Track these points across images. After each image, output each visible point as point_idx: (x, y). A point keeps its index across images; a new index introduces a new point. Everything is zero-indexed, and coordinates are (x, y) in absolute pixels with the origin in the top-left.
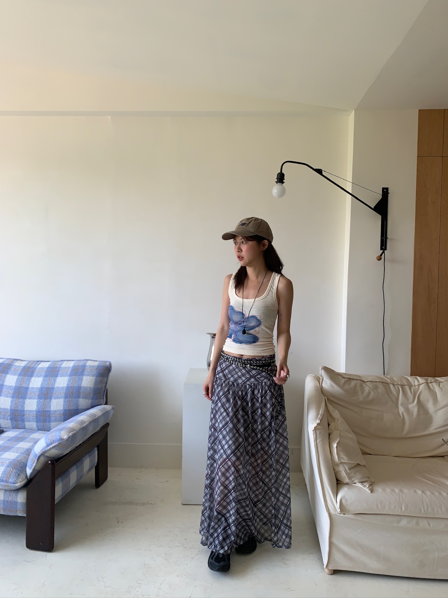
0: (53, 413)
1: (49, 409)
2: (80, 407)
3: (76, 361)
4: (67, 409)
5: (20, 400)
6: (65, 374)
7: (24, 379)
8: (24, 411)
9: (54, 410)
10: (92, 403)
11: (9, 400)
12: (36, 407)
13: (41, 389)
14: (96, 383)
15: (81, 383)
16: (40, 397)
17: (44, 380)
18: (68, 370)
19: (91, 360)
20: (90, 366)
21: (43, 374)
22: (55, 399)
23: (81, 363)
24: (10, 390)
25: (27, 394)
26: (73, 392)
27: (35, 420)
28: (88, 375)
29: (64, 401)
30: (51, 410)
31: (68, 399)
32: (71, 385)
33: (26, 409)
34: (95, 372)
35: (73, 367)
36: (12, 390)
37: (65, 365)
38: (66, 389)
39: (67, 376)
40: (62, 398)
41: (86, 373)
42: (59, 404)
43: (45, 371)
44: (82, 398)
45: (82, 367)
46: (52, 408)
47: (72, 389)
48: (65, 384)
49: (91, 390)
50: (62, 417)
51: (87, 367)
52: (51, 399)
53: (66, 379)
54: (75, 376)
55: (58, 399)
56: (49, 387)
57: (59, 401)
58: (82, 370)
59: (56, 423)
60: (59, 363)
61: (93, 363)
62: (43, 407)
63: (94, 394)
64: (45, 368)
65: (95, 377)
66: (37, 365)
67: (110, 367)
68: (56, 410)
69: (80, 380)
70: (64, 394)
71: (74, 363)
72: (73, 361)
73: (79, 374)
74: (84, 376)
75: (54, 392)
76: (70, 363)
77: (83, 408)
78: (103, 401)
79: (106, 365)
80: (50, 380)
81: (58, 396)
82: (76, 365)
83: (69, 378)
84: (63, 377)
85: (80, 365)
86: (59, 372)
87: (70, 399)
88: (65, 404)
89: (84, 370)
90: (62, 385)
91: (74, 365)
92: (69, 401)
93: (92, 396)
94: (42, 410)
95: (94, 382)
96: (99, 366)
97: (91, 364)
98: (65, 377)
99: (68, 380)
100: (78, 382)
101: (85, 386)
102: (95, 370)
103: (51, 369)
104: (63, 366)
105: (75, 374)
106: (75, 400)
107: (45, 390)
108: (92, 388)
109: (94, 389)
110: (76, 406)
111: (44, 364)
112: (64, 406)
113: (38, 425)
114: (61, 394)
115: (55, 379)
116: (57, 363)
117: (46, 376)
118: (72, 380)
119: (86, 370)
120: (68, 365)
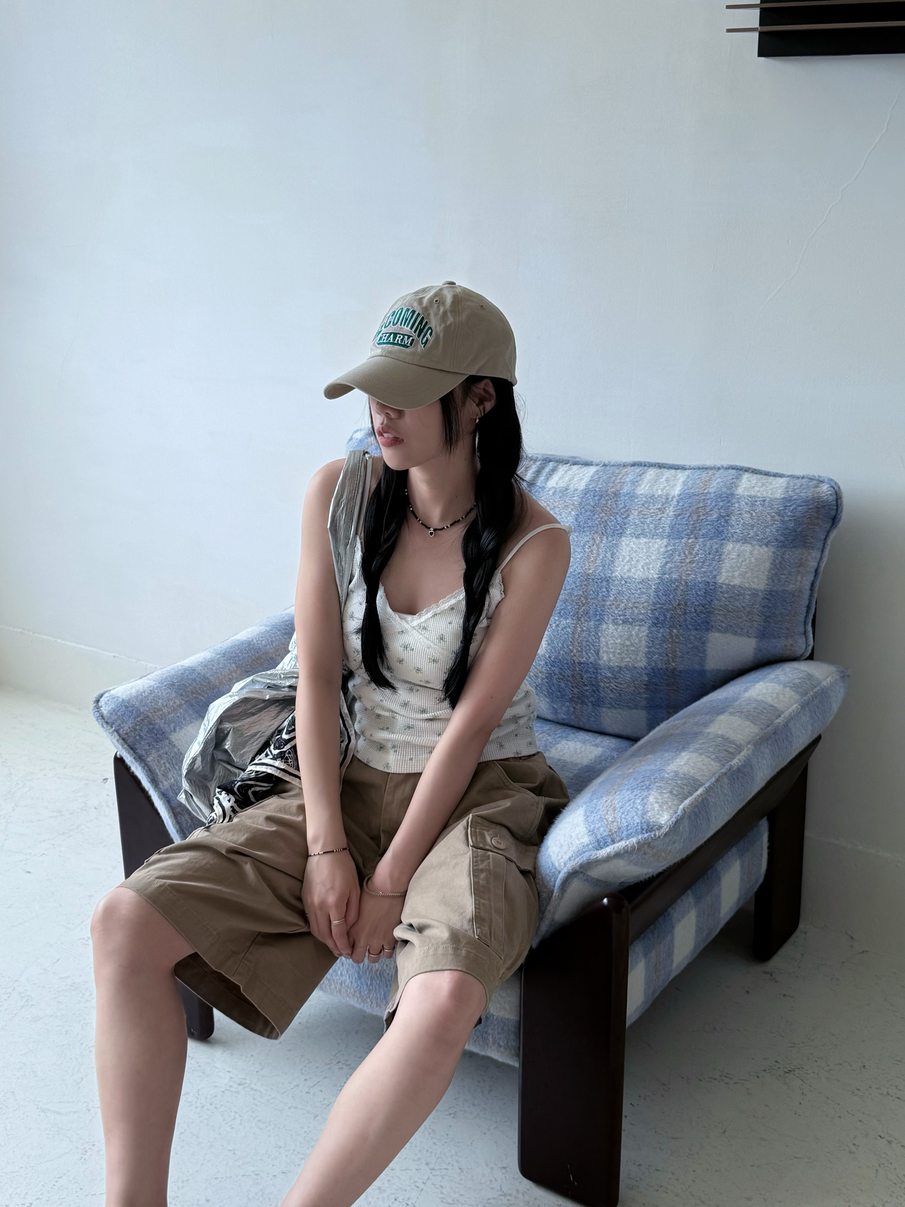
0: (609, 675)
1: (592, 659)
2: (713, 664)
3: (691, 468)
4: (664, 666)
6: (652, 527)
9: (612, 664)
10: (759, 649)
14: (778, 568)
15: (719, 569)
18: (662, 510)
19: (755, 472)
20: (753, 501)
22: (615, 623)
23: (716, 484)
26: (686, 604)
27: (544, 688)
28: (745, 540)
29: (652, 639)
30: (601, 662)
31: (663, 631)
32: (675, 576)
34: (772, 531)
35: (684, 496)
37: (648, 484)
38: (657, 591)
39: (662, 538)
40: (643, 625)
41: (738, 531)
42: (632, 645)
43: (572, 507)
44: (719, 631)
45: (719, 500)
46: (605, 658)
47: (679, 592)
48: (651, 566)
49: (759, 599)
50: (645, 696)
51: (739, 502)
52: (598, 620)
53: (656, 546)
54: (690, 541)
55: (627, 627)
56: (591, 571)
57: (632, 635)
58: (718, 519)
59: (620, 711)
60: (627, 474)
61: (763, 485)
62: (571, 647)
63: (770, 617)
64: (576, 490)
65: (773, 549)
66: (542, 478)
67: (837, 506)
68: (620, 668)
69: (711, 556)
70: (652, 610)
71: (684, 482)
72: (683, 468)
73: (709, 530)
74: (728, 540)
75: (612, 598)
76: (667, 480)
77: (723, 668)
78: (804, 646)
79: (819, 498)
80: (595, 547)
81: (628, 613)
82: (692, 491)
83: (666, 546)
84: (645, 540)
85: (712, 490)
86: (626, 518)
87: (675, 631)
88: (653, 649)
89: (728, 516)
90: (642, 570)
91: (686, 488)
92: (672, 637)
93: (762, 623)
94: (569, 658)
95: (771, 569)
96: (790, 501)
97: (757, 489)
98: (653, 541)
99: (666, 552)
100: (704, 562)
101: (732, 583)
102: (773, 517)
103: (597, 498)
104: (643, 489)
105: (692, 532)
106: (692, 638)
107: (578, 583)
108: (760, 594)
109: (768, 597)
110: (697, 660)
111: (568, 473)
112: (649, 654)
113: (554, 708)
114: (637, 607)
115: (614, 542)
116: (621, 476)
117: (580, 526)
118: (683, 555)
119: (734, 517)
120: (662, 487)
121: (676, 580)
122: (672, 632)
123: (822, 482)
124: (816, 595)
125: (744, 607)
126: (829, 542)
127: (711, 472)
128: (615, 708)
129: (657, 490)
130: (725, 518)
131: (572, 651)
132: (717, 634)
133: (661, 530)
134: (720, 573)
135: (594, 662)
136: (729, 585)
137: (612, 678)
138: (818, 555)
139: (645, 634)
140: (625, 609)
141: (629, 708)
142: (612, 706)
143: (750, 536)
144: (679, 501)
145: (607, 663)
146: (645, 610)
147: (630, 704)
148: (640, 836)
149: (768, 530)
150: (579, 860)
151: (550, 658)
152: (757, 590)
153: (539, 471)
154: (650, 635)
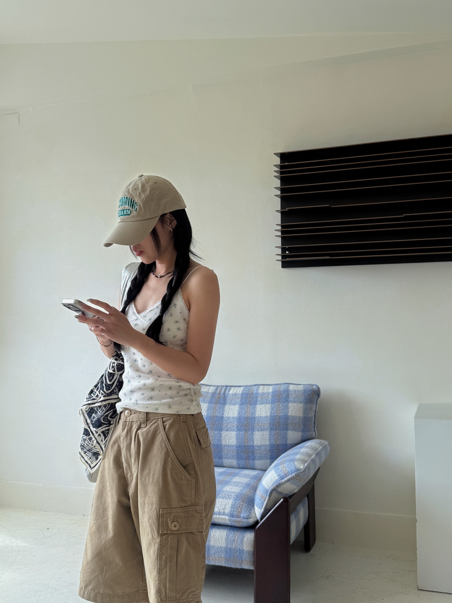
0: (258, 448)
1: (251, 444)
2: (289, 442)
3: (273, 385)
4: (275, 443)
5: (215, 433)
6: (265, 401)
7: (216, 407)
8: (221, 445)
9: (258, 444)
10: (302, 436)
12: (235, 441)
13: (239, 419)
14: (305, 410)
15: (288, 411)
16: (239, 429)
17: (241, 408)
18: (268, 396)
19: (293, 384)
20: (295, 391)
21: (238, 401)
22: (258, 431)
23: (282, 388)
25: (223, 425)
26: (280, 422)
27: (236, 456)
28: (294, 402)
29: (270, 434)
30: (255, 444)
31: (274, 432)
32: (275, 414)
33: (223, 443)
35: (273, 392)
37: (261, 390)
38: (270, 419)
39: (269, 404)
40: (267, 431)
41: (292, 399)
42: (264, 437)
43: (239, 398)
44: (291, 430)
45: (285, 392)
46: (256, 443)
47: (277, 419)
48: (267, 412)
49: (301, 419)
50: (269, 454)
51: (291, 392)
52: (253, 431)
53: (268, 406)
54: (278, 404)
55: (262, 432)
56: (248, 416)
57: (264, 434)
58: (286, 396)
59: (261, 460)
60: (254, 388)
61: (297, 387)
62: (244, 441)
63: (305, 425)
64: (239, 394)
65: (303, 404)
66: (227, 391)
67: (319, 391)
68: (261, 446)
69: (285, 408)
70: (269, 425)
71: (272, 388)
72: (271, 385)
73: (283, 400)
74: (290, 402)
75: (256, 423)
76: (267, 388)
77: (292, 443)
78: (315, 435)
79: (314, 389)
80: (248, 409)
81: (262, 427)
82: (276, 390)
83: (271, 406)
84: (264, 405)
85: (282, 389)
86: (257, 399)
87: (277, 431)
88: (271, 438)
89: (288, 395)
90: (264, 414)
91: (273, 390)
92: (276, 434)
93: (303, 427)
94: (244, 444)
95: (303, 410)
96: (306, 390)
97: (295, 388)
98: (267, 405)
99: (271, 408)
100: (283, 410)
101: (293, 415)
102: (302, 395)
103: (246, 395)
104: (260, 391)
105: (278, 401)
106: (283, 433)
107: (245, 420)
108: (301, 418)
109: (304, 419)
110: (285, 440)
111: (235, 389)
112: (270, 440)
113: (239, 463)
114: (265, 425)
115: (254, 406)
116: (252, 389)
117: (242, 403)
118: (276, 408)
119: (290, 396)
120: (266, 390)
121: (276, 416)
122: (276, 432)
123: (313, 385)
124: (316, 419)
125: (297, 422)
126: (318, 402)
127: (280, 385)
128: (260, 460)
130: (288, 396)
131: (245, 442)
132: (290, 431)
133: (268, 402)
134: (289, 412)
137: (258, 449)
138: (315, 406)
139: (268, 433)
141: (265, 459)
142: (259, 459)
143: (296, 401)
144: (272, 393)
145: (256, 444)
146: (267, 426)
147: (265, 458)
148: (296, 473)
149: (301, 399)
150: (276, 485)
151: (237, 445)
152: (300, 417)
153: (225, 390)
154: (270, 433)
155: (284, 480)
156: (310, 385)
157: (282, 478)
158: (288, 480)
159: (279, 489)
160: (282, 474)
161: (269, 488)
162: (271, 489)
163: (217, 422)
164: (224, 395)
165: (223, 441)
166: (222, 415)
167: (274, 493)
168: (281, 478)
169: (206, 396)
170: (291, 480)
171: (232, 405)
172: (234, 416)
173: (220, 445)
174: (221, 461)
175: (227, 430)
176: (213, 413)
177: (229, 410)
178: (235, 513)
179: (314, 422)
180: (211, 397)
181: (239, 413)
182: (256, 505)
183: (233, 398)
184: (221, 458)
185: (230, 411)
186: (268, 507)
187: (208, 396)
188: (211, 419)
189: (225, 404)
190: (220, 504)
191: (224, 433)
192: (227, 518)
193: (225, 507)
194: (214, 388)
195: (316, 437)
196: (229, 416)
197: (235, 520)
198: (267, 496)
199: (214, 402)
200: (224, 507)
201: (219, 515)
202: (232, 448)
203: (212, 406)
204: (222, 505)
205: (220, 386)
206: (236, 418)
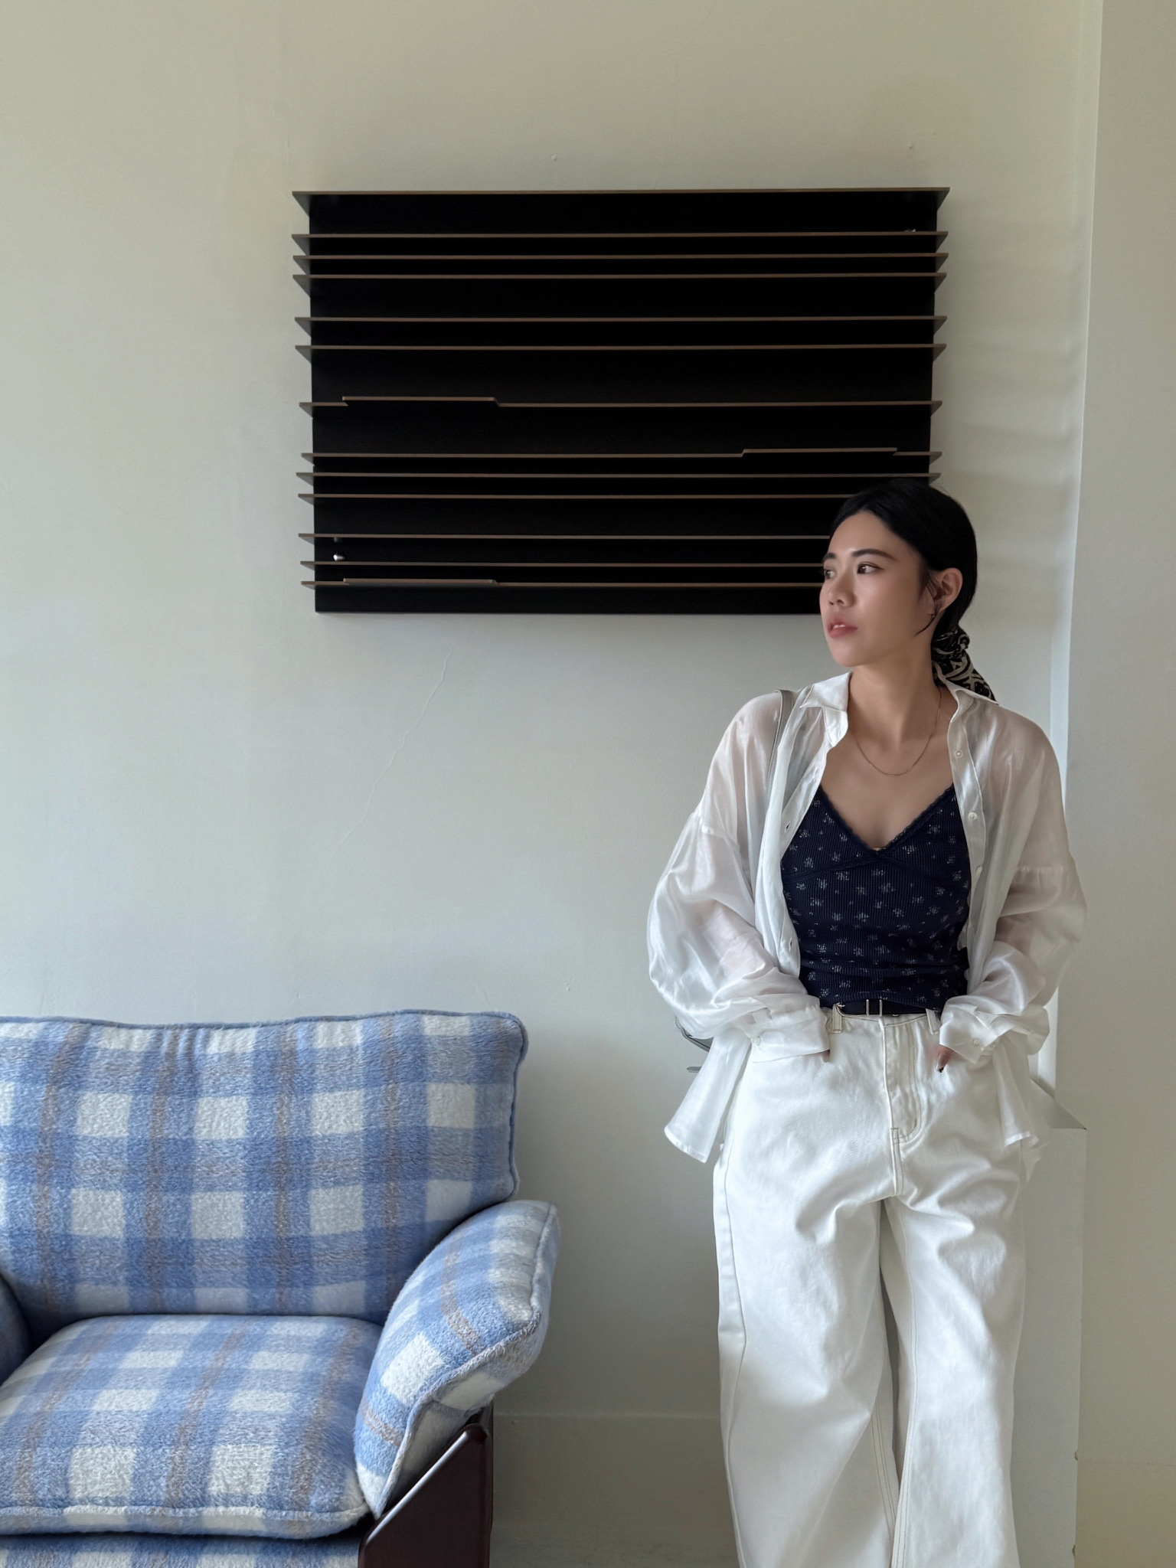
0: (324, 1246)
1: (302, 1232)
2: (433, 1218)
3: (362, 1018)
4: (385, 1225)
5: (165, 1199)
6: (344, 1078)
7: (163, 1104)
8: (190, 1242)
9: (325, 1233)
10: (475, 1193)
11: (113, 1199)
12: (242, 1226)
13: (254, 1145)
14: (483, 1107)
15: (427, 1112)
16: (254, 1183)
17: (256, 1108)
18: (351, 1060)
19: (432, 1013)
20: (444, 1041)
21: (246, 1079)
22: (324, 1186)
23: (399, 1027)
24: (110, 1159)
25: (193, 1171)
26: (400, 1153)
27: (244, 1277)
28: (446, 1079)
29: (368, 1196)
30: (313, 1234)
31: (380, 1186)
32: (382, 1126)
33: (199, 1233)
34: (469, 1067)
35: (368, 1044)
36: (120, 1154)
37: (323, 1037)
38: (367, 1143)
39: (358, 1088)
40: (357, 1184)
41: (437, 1070)
42: (347, 1207)
43: (246, 1070)
44: (438, 1178)
45: (409, 1042)
46: (317, 1228)
47: (391, 1142)
48: (354, 1119)
49: (471, 1139)
50: (364, 1263)
51: (430, 1043)
52: (305, 1186)
53: (354, 1097)
54: (390, 1086)
55: (339, 1189)
56: (286, 1134)
57: (345, 1197)
58: (414, 1060)
59: (336, 1285)
60: (295, 1030)
61: (447, 1025)
62: (275, 1223)
63: (483, 1157)
64: (244, 1053)
65: (476, 1086)
66: (198, 1046)
67: (522, 1036)
68: (336, 1236)
69: (416, 1100)
70: (364, 1165)
71: (363, 1030)
73: (408, 1072)
74: (430, 1081)
75: (316, 1160)
76: (343, 1032)
77: (448, 1218)
78: (514, 1186)
79: (505, 1030)
80: (284, 1108)
81: (338, 1172)
82: (376, 1037)
83: (365, 1096)
84: (340, 1093)
85: (397, 1035)
86: (312, 1073)
87: (392, 1184)
88: (371, 1208)
89: (424, 1056)
90: (344, 1124)
91: (368, 1036)
92: (390, 1193)
93: (477, 1164)
94: (274, 1235)
95: (477, 1107)
96: (480, 1037)
97: (444, 1029)
98: (350, 1093)
99: (366, 1102)
100: (410, 1107)
101: (442, 1126)
102: (468, 1054)
103: (272, 1058)
105: (390, 1077)
106: (411, 1188)
107: (274, 1149)
108: (471, 1134)
109: (479, 1136)
110: (418, 1212)
111: (228, 1037)
112: (367, 1215)
113: (254, 1298)
114: (347, 1165)
115: (305, 1099)
116: (288, 1035)
117: (261, 1088)
118: (385, 1102)
119: (430, 1058)
120: (340, 1039)
121: (385, 1130)
122: (389, 1185)
123: (501, 1017)
124: (517, 1128)
125: (458, 1149)
126: (520, 1073)
127: (387, 1019)
128: (332, 1283)
129: (337, 1043)
130: (421, 1059)
131: (277, 1227)
132: (436, 1181)
133: (355, 1080)
134: (428, 1116)
135: (304, 1235)
136: (440, 1127)
137: (327, 1249)
138: (512, 1089)
139: (360, 1193)
140: (334, 1169)
141: (347, 1281)
142: (328, 1282)
143: (450, 1075)
144: (364, 1050)
145: (320, 1233)
146: (356, 1167)
147: (348, 1276)
148: (508, 1338)
149: (467, 1067)
150: (436, 1385)
151: (251, 1239)
152: (467, 1130)
153: (191, 1040)
154: (366, 1193)
155: (465, 1368)
156: (491, 1015)
157: (458, 1360)
158: (482, 1366)
159: (448, 1401)
160: (459, 1346)
161: (412, 1398)
162: (418, 1403)
163: (170, 1162)
164: (190, 1060)
165: (197, 1226)
166: (186, 1134)
167: (429, 1416)
168: (456, 1359)
169: (121, 1065)
170: (489, 1365)
171: (221, 1096)
172: (234, 1137)
173: (184, 1241)
174: (189, 1294)
175: (211, 1188)
176: (153, 1128)
177: (214, 1113)
178: (288, 1494)
179: (511, 1143)
180: (142, 1070)
181: (251, 1123)
182: (365, 1463)
183: (226, 1070)
184: (188, 1284)
185: (216, 1118)
186: (409, 1467)
187: (127, 1065)
188: (146, 1151)
189: (195, 1093)
190: (230, 1464)
191: (200, 1201)
192: (259, 1512)
193: (249, 1477)
194: (149, 1035)
195: (516, 1192)
196: (214, 1138)
197: (289, 1518)
198: (405, 1428)
199: (154, 1089)
200: (244, 1474)
201: (226, 1506)
202: (230, 1249)
203: (145, 1103)
204: (234, 1468)
205: (169, 1027)
206: (240, 1144)
